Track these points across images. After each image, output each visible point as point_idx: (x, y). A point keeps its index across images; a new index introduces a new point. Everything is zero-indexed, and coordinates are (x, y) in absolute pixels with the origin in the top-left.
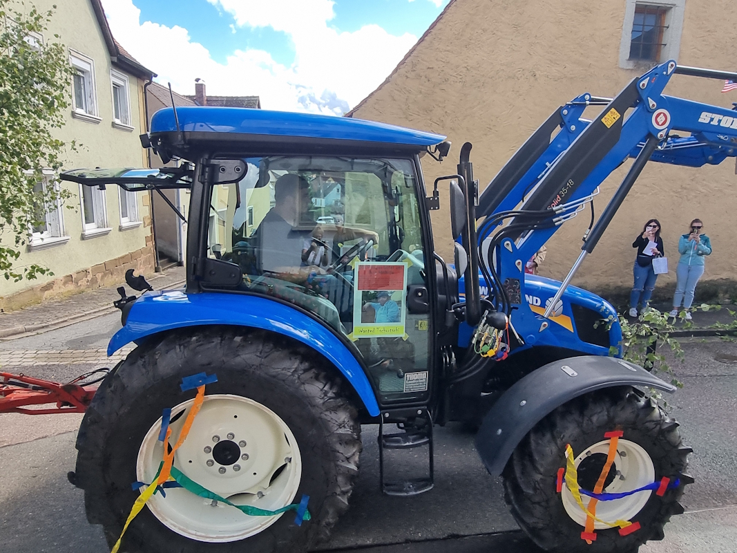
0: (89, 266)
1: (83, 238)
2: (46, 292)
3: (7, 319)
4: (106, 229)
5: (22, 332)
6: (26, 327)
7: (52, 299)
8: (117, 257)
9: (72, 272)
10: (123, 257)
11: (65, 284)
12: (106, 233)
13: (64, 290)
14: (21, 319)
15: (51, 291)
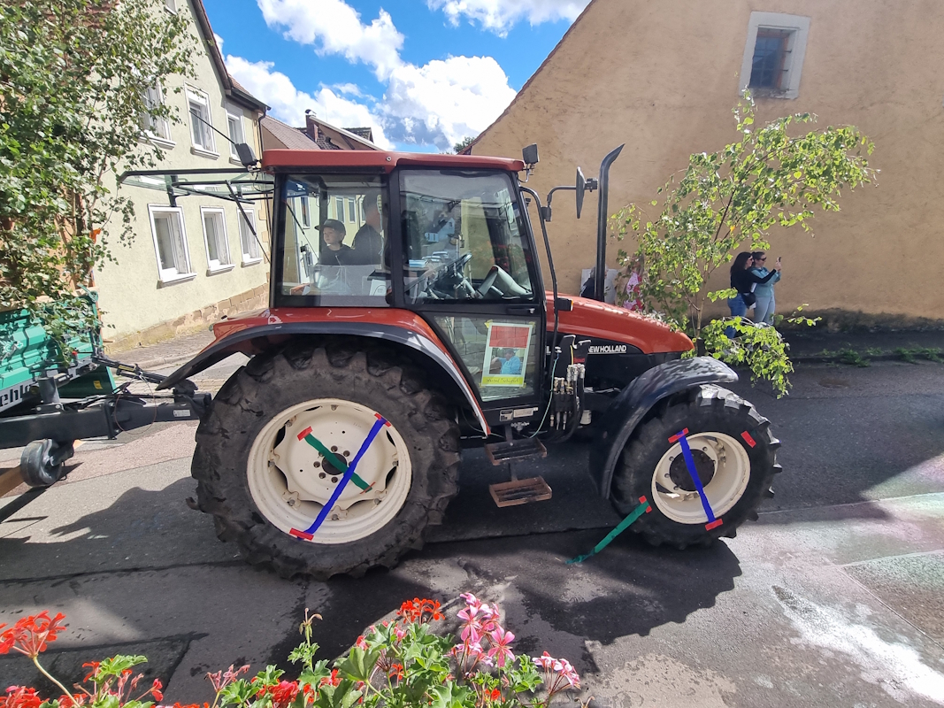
0: (215, 301)
1: (208, 274)
2: (178, 327)
3: (146, 351)
4: (230, 266)
5: (163, 364)
6: (166, 359)
7: (184, 333)
8: (241, 293)
9: (201, 307)
10: (246, 293)
11: (194, 319)
12: (229, 270)
13: (194, 324)
14: (159, 353)
15: (183, 325)
